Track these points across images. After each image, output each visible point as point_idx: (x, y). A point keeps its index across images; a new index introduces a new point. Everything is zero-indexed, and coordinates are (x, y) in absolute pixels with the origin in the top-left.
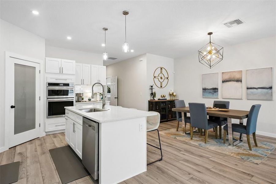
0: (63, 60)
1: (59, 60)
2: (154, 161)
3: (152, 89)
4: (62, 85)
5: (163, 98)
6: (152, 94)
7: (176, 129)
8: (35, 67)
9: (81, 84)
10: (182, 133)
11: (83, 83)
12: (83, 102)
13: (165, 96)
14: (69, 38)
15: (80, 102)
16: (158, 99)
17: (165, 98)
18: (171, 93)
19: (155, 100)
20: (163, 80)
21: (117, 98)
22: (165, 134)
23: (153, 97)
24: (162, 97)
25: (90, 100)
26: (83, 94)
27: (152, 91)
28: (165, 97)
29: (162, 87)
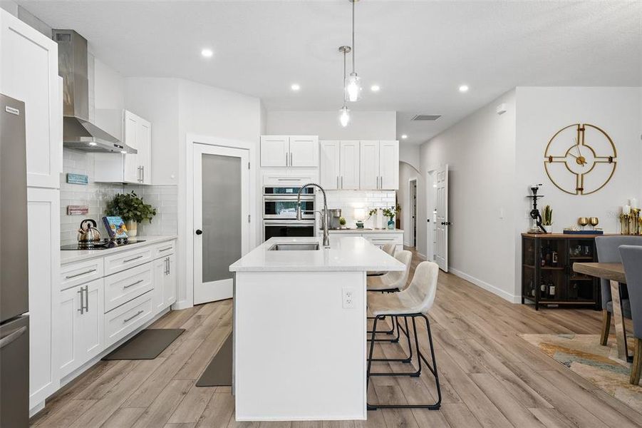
0: (294, 138)
1: (286, 138)
2: (413, 402)
3: (535, 198)
4: (292, 191)
5: (587, 228)
6: (535, 213)
7: (597, 338)
8: (240, 158)
9: (336, 188)
10: (613, 356)
11: (340, 187)
12: (341, 229)
13: (594, 221)
14: (295, 87)
15: (335, 229)
16: (565, 232)
17: (596, 228)
18: (627, 211)
19: (545, 232)
20: (587, 167)
21: (449, 224)
22: (542, 343)
23: (539, 224)
24: (584, 225)
25: (360, 226)
26: (340, 211)
27: (535, 205)
28: (594, 225)
29: (582, 189)
